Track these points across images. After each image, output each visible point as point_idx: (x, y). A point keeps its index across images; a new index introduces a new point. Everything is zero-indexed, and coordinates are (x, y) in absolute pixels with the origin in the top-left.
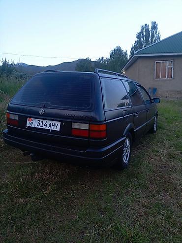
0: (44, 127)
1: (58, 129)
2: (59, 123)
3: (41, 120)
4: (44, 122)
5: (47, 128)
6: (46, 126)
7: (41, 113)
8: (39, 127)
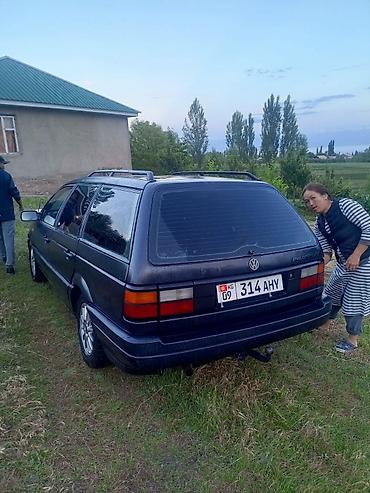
0: (256, 293)
1: (281, 287)
2: (280, 277)
3: (247, 282)
4: (254, 282)
5: (262, 292)
6: (259, 289)
7: (255, 266)
8: (247, 296)
